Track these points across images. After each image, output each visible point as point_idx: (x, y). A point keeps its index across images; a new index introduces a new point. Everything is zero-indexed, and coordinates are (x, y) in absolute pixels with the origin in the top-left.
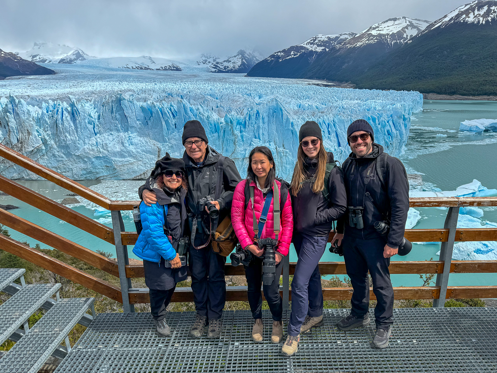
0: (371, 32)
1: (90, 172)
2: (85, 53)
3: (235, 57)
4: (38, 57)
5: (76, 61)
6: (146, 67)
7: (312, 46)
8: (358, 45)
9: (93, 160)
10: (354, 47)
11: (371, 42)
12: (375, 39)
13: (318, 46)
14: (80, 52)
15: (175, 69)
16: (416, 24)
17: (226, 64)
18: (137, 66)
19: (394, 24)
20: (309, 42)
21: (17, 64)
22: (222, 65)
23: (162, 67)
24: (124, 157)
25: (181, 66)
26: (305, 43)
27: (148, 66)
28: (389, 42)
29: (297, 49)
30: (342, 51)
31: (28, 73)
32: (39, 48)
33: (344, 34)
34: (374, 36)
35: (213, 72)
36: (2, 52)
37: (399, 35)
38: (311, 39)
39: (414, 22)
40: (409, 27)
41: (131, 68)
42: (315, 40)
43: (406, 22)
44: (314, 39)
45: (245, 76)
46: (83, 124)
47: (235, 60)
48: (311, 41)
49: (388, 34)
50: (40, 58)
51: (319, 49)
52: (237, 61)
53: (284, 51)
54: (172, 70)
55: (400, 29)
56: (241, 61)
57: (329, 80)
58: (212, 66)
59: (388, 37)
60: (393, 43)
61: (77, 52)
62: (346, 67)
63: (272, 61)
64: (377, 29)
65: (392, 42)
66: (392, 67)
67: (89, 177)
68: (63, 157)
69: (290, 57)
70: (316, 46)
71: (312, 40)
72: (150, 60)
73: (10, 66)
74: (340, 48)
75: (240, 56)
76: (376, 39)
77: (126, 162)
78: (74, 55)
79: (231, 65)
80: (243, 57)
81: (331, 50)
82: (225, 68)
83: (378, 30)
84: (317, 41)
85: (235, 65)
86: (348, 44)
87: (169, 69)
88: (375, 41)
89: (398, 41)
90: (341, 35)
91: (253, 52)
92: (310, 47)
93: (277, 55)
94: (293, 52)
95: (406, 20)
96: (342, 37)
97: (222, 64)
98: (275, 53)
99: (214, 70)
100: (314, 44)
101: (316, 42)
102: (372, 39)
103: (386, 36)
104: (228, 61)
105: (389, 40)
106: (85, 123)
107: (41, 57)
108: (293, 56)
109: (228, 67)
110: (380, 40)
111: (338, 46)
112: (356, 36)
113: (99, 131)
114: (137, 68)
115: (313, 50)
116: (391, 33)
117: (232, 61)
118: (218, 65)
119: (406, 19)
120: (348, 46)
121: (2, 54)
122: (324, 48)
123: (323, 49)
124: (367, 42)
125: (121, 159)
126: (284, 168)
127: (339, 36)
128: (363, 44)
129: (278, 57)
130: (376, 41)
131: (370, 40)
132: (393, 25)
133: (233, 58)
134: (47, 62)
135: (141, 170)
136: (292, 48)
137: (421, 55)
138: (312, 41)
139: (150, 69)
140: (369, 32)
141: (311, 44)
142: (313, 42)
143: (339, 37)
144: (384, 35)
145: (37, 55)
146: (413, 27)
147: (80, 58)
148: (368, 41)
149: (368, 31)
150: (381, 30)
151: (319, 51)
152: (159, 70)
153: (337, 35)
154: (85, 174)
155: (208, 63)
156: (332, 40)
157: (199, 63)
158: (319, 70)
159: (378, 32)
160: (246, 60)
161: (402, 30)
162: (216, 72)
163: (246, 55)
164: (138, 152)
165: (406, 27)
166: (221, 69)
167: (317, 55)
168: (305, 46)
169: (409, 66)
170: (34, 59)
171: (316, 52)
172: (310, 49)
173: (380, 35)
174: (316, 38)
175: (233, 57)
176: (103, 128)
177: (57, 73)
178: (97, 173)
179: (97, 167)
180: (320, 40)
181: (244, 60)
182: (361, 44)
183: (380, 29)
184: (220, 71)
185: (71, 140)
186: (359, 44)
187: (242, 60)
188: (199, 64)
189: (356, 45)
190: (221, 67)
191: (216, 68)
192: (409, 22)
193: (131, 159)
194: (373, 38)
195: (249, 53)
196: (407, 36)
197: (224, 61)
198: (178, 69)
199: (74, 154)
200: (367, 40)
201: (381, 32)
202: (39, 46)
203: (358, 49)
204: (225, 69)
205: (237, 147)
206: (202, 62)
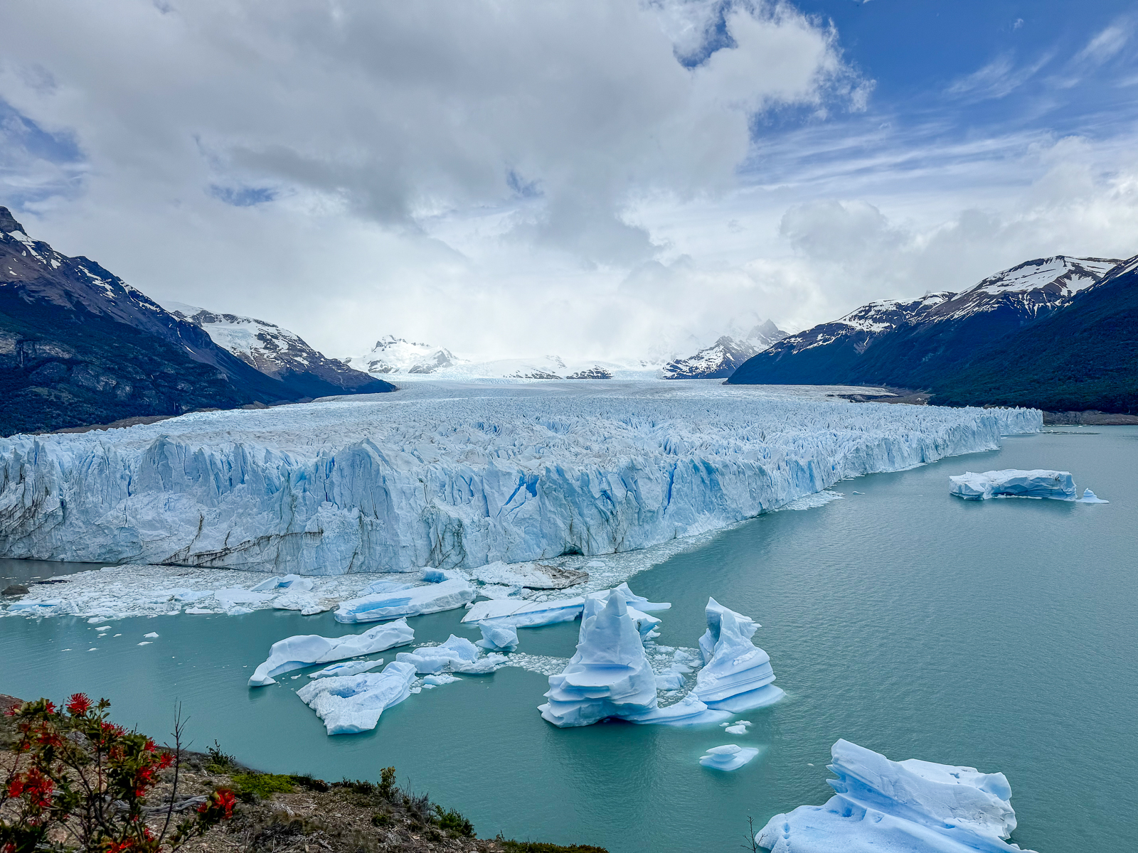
0: (985, 290)
1: (110, 551)
2: (453, 354)
3: (712, 349)
4: (379, 364)
5: (436, 369)
6: (549, 375)
7: (861, 322)
8: (956, 317)
9: (116, 532)
10: (948, 320)
11: (985, 308)
12: (993, 304)
13: (875, 321)
14: (445, 353)
15: (599, 375)
16: (1089, 268)
17: (693, 363)
18: (534, 372)
19: (1037, 271)
20: (856, 316)
21: (340, 377)
22: (687, 366)
23: (577, 374)
24: (156, 529)
25: (609, 370)
26: (847, 318)
27: (554, 373)
28: (1027, 307)
29: (829, 329)
30: (921, 329)
31: (355, 390)
32: (383, 350)
33: (931, 297)
34: (992, 297)
35: (669, 378)
36: (322, 359)
37: (1051, 291)
38: (860, 310)
39: (1085, 265)
40: (1073, 276)
41: (524, 376)
42: (869, 311)
43: (1065, 266)
44: (867, 308)
45: (724, 384)
46: (111, 479)
47: (712, 355)
48: (860, 312)
49: (1023, 292)
50: (381, 366)
51: (878, 328)
52: (715, 357)
53: (803, 335)
54: (593, 377)
55: (1052, 280)
56: (722, 357)
57: (891, 384)
58: (668, 367)
59: (1023, 297)
60: (1036, 308)
61: (440, 353)
62: (930, 360)
63: (777, 354)
64: (999, 283)
65: (1034, 306)
66: (1021, 357)
67: (109, 557)
68: (80, 527)
69: (815, 345)
70: (871, 322)
71: (862, 311)
72: (557, 363)
73: (329, 380)
74: (918, 324)
75: (722, 347)
76: (998, 302)
77: (155, 536)
78: (435, 358)
79: (702, 365)
80: (727, 350)
81: (899, 328)
82: (691, 370)
83: (1003, 285)
84: (872, 313)
85: (711, 364)
86: (936, 314)
87: (589, 376)
88: (994, 307)
89: (1048, 304)
90: (924, 298)
91: (748, 339)
92: (858, 325)
93: (788, 342)
94: (821, 335)
95: (1065, 262)
96: (927, 302)
97: (687, 364)
98: (785, 339)
99: (669, 374)
100: (866, 318)
101: (870, 314)
102: (987, 303)
103: (1020, 296)
104: (699, 357)
105: (1026, 303)
106: (115, 478)
107: (383, 364)
108: (821, 343)
109: (697, 368)
110: (1005, 304)
111: (914, 321)
112: (952, 300)
113: (135, 490)
114: (534, 376)
115: (865, 330)
116: (1030, 289)
117: (706, 358)
118: (679, 366)
119: (1066, 259)
120: (934, 319)
121: (322, 361)
122: (888, 324)
123: (885, 327)
124: (977, 308)
125: (149, 533)
126: (372, 550)
127: (920, 300)
128: (968, 314)
129: (792, 347)
130: (996, 306)
131: (984, 305)
132: (1036, 273)
133: (709, 352)
134: (393, 371)
135: (172, 549)
136: (819, 329)
137: (1085, 331)
138: (863, 313)
139: (557, 378)
140: (982, 290)
141: (860, 318)
142: (865, 315)
143: (921, 303)
144: (1015, 294)
145: (379, 361)
146: (1083, 275)
147: (444, 364)
148: (979, 306)
149: (980, 286)
150: (1007, 285)
151: (878, 330)
152: (572, 378)
153: (917, 299)
154: (104, 554)
155: (660, 363)
156: (906, 308)
157: (645, 364)
158: (873, 366)
159: (1002, 289)
160: (732, 354)
161: (1057, 280)
162: (673, 379)
163: (733, 345)
164: (174, 521)
165: (1068, 276)
166: (684, 372)
167: (872, 339)
168: (847, 322)
169: (1058, 354)
170: (373, 367)
171: (871, 334)
172: (858, 329)
173: (1006, 295)
174: (870, 307)
175: (707, 350)
176: (141, 485)
177: (399, 389)
178: (120, 553)
179: (119, 544)
180: (879, 311)
181: (728, 355)
182: (963, 313)
183: (1005, 283)
184: (681, 376)
185: (93, 502)
186: (958, 314)
187: (724, 354)
188: (644, 366)
189: (953, 316)
190: (684, 368)
191: (675, 371)
192: (1073, 265)
193: (163, 533)
194: (990, 301)
195: (741, 341)
196: (1070, 292)
197: (691, 358)
198: (604, 376)
199: (94, 524)
200: (977, 305)
201: (1009, 289)
202: (383, 347)
203: (954, 324)
204: (691, 372)
205: (296, 514)
206: (651, 361)
